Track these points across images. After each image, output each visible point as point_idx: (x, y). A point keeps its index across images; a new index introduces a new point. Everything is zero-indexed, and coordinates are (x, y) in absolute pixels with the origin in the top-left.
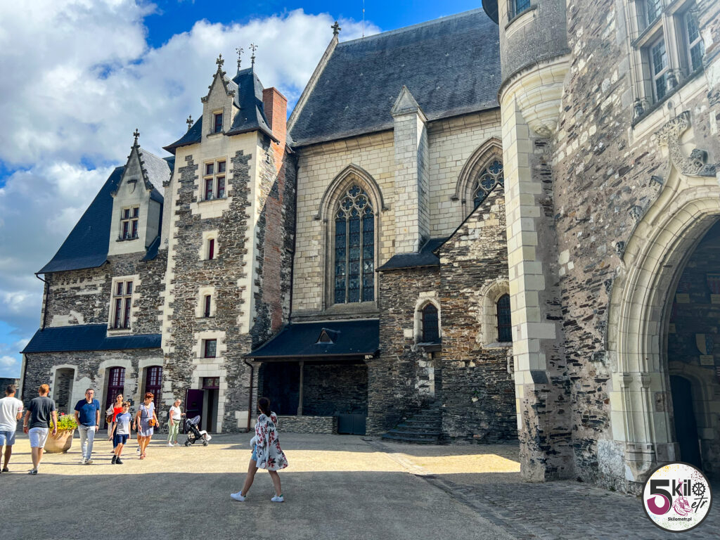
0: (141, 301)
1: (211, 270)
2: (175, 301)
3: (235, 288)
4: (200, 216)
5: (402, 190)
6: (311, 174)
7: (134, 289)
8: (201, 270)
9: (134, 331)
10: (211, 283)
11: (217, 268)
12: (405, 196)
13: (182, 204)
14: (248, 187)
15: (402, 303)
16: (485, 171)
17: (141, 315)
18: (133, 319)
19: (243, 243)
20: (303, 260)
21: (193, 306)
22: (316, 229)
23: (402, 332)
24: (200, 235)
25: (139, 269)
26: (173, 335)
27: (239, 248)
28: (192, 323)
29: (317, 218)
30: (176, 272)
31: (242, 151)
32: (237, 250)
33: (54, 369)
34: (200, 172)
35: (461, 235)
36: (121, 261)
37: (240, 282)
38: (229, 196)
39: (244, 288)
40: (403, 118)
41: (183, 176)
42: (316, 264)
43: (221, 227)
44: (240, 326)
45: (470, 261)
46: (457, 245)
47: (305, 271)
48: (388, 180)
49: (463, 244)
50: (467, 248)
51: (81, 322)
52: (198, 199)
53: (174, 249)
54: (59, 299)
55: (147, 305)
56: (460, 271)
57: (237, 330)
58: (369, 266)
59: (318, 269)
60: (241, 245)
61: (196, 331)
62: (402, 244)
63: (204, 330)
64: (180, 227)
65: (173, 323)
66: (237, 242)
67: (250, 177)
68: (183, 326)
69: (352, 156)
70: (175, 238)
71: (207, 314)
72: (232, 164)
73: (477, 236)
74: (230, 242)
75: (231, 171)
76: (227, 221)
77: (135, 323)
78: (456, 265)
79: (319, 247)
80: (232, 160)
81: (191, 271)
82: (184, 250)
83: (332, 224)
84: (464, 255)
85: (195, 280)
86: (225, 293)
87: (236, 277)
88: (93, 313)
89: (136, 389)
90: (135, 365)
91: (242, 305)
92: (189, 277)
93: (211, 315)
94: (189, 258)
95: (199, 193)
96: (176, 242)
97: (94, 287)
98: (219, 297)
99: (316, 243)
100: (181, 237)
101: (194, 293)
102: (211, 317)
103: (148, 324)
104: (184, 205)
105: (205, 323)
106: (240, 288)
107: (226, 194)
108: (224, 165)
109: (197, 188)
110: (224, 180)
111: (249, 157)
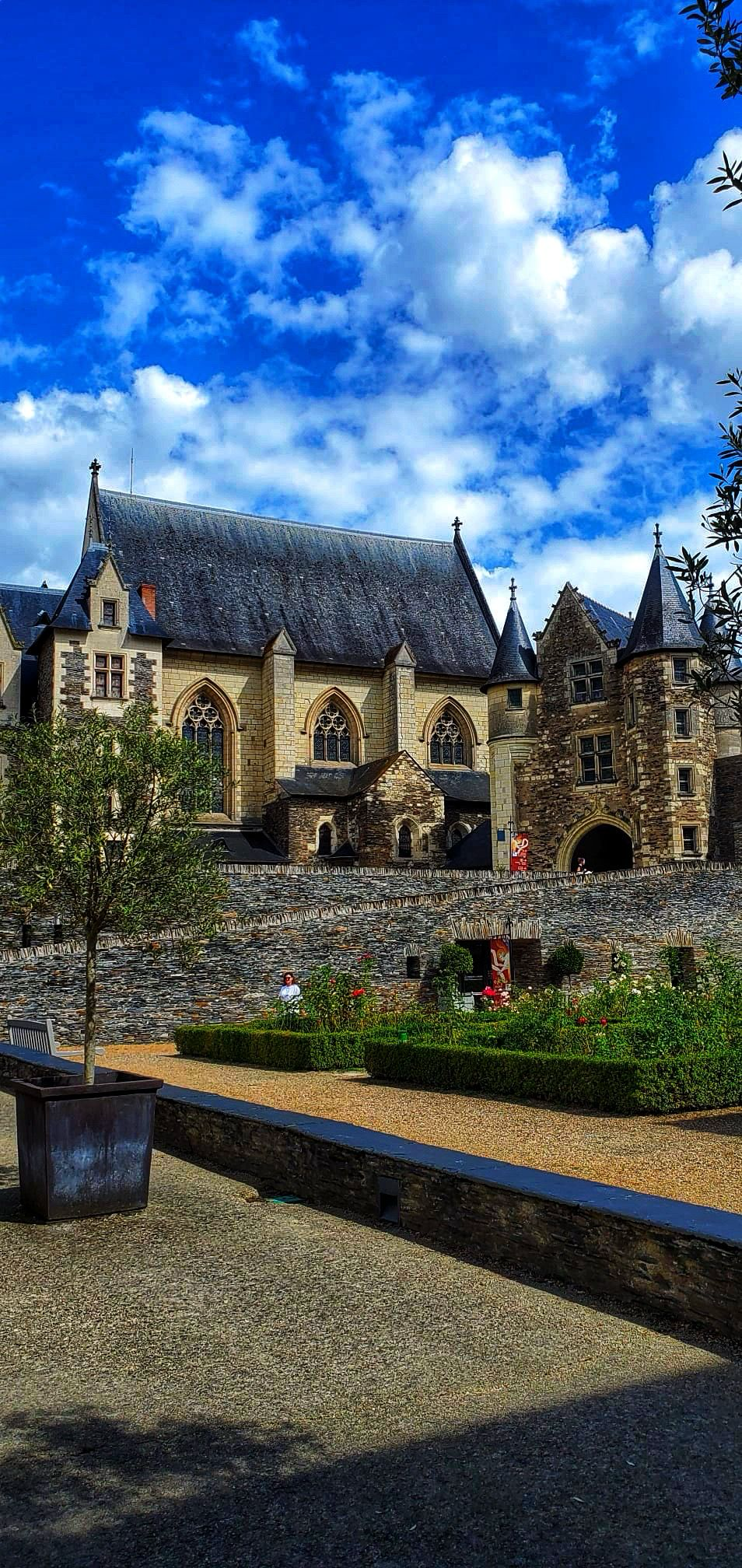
4: (94, 711)
5: (281, 722)
12: (284, 728)
13: (69, 693)
14: (154, 693)
15: (306, 824)
16: (325, 713)
23: (306, 846)
29: (169, 725)
31: (144, 655)
34: (91, 662)
35: (381, 782)
38: (131, 698)
40: (280, 657)
41: (67, 662)
45: (387, 801)
46: (378, 788)
49: (382, 788)
50: (384, 792)
52: (92, 694)
56: (380, 808)
62: (281, 770)
64: (69, 718)
67: (154, 684)
69: (207, 668)
72: (133, 665)
73: (391, 784)
75: (132, 672)
78: (377, 802)
80: (133, 660)
83: (181, 732)
84: (383, 796)
95: (90, 686)
104: (72, 696)
107: (127, 696)
108: (118, 659)
109: (87, 679)
110: (118, 676)
111: (154, 662)
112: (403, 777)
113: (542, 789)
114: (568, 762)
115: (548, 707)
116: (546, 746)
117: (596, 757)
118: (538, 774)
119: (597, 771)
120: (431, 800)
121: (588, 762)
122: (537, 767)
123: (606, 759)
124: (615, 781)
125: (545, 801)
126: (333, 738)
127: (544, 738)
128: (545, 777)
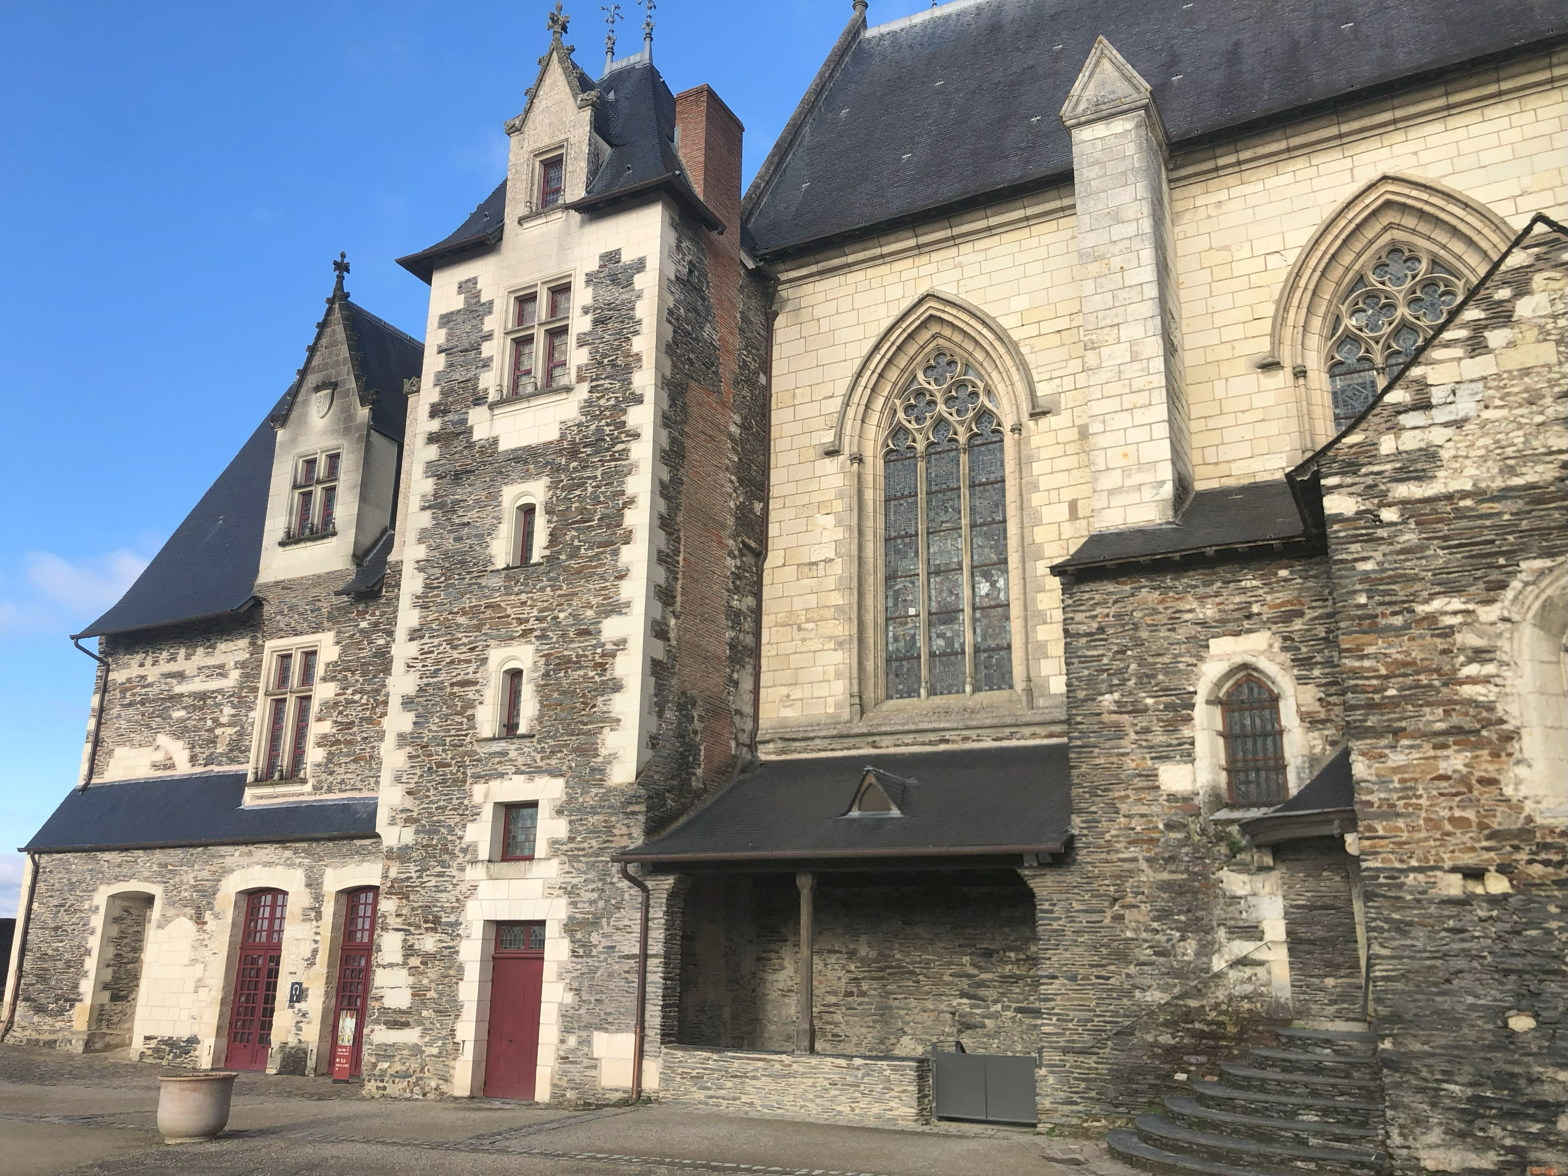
0: (336, 704)
1: (523, 597)
2: (421, 690)
3: (595, 647)
4: (495, 441)
5: (1110, 336)
6: (810, 328)
7: (320, 670)
8: (497, 598)
9: (315, 788)
10: (526, 633)
11: (543, 589)
12: (1122, 353)
13: (446, 412)
14: (635, 351)
15: (1145, 679)
16: (1361, 279)
17: (337, 742)
18: (314, 755)
19: (620, 514)
20: (790, 572)
21: (470, 704)
22: (826, 483)
23: (1152, 775)
24: (494, 497)
25: (335, 618)
26: (409, 793)
27: (608, 527)
28: (466, 753)
29: (832, 453)
30: (425, 607)
31: (618, 252)
32: (601, 534)
33: (101, 897)
34: (497, 321)
35: (1400, 410)
36: (291, 598)
37: (611, 629)
38: (580, 379)
39: (621, 644)
40: (1100, 130)
41: (450, 336)
42: (831, 583)
43: (557, 469)
44: (609, 760)
45: (1449, 497)
46: (1387, 445)
47: (798, 604)
48: (1047, 327)
49: (1410, 441)
50: (1430, 454)
51: (183, 768)
52: (492, 397)
53: (420, 541)
54: (130, 705)
55: (353, 713)
56: (1410, 537)
57: (599, 773)
58: (993, 584)
59: (837, 599)
60: (614, 520)
61: (477, 778)
62: (1117, 500)
63: (501, 775)
64: (440, 477)
65: (411, 757)
66: (600, 510)
67: (639, 322)
68: (440, 765)
69: (932, 268)
70: (423, 509)
71: (510, 728)
72: (590, 290)
73: (1465, 406)
74: (581, 511)
75: (586, 311)
76: (573, 453)
77: (319, 765)
78: (1389, 515)
79: (839, 534)
80: (590, 279)
81: (467, 602)
82: (449, 544)
83: (874, 466)
84: (1420, 477)
85: (478, 628)
86: (565, 664)
87: (599, 614)
88: (213, 741)
89: (315, 952)
90: (313, 883)
91: (616, 696)
92: (461, 620)
93: (522, 730)
94: (463, 563)
95: (495, 378)
96: (426, 520)
97: (221, 671)
98: (546, 675)
99: (830, 520)
100: (441, 506)
101: (474, 665)
102: (523, 736)
103: (353, 766)
104: (451, 417)
105: (503, 754)
106: (609, 647)
107: (570, 376)
109: (489, 365)
111: (639, 265)
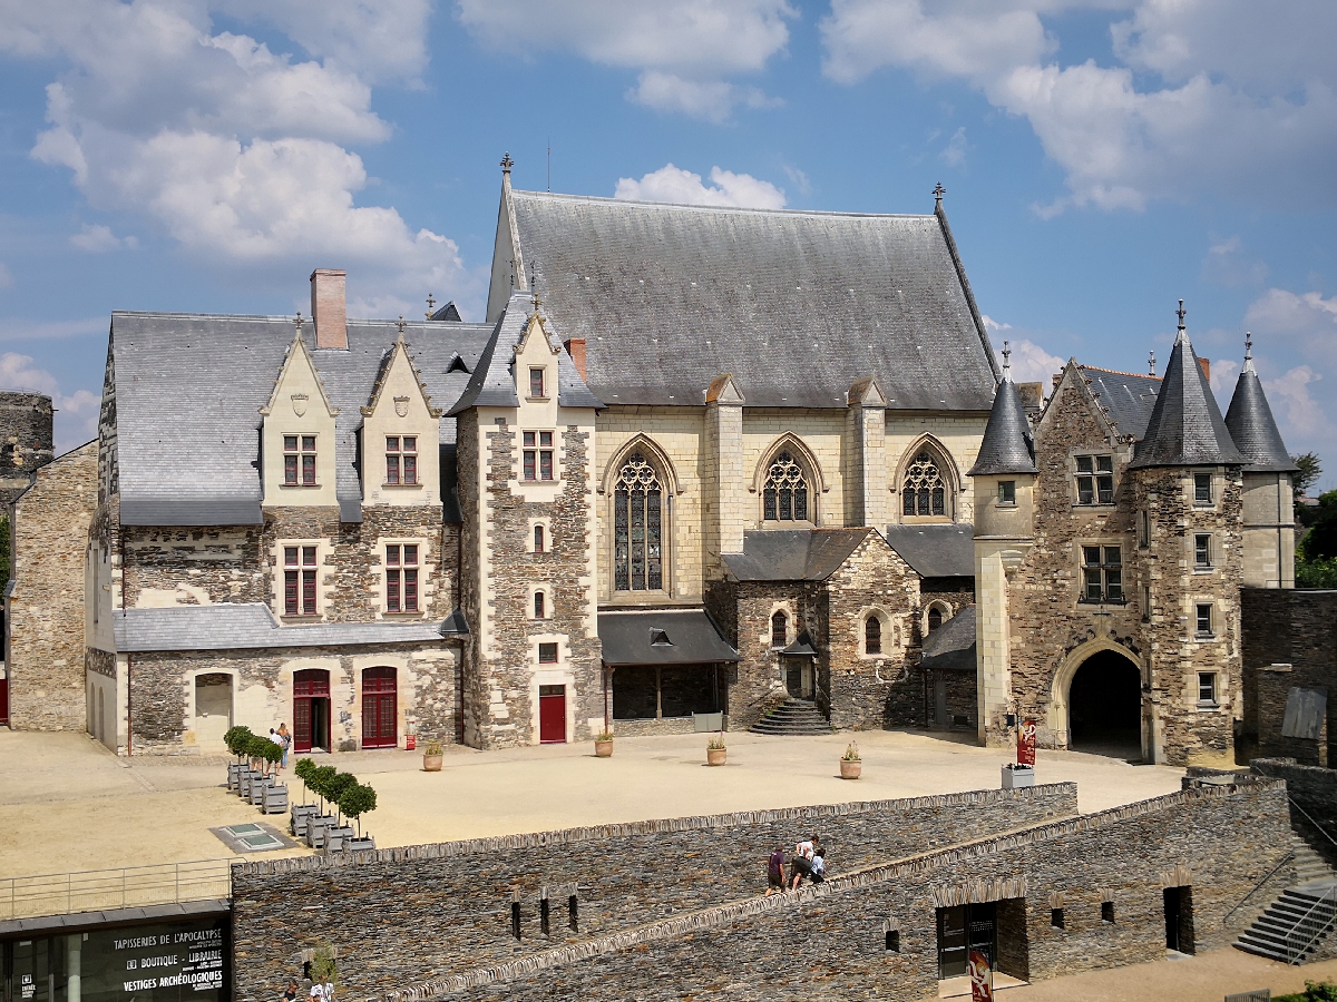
0: (336, 578)
1: (543, 565)
2: (497, 598)
3: (576, 587)
4: (523, 497)
5: (727, 486)
7: (320, 558)
8: (530, 564)
9: (329, 619)
10: (545, 580)
11: (551, 563)
12: (730, 493)
13: (495, 479)
14: (586, 470)
15: (757, 611)
16: (775, 462)
17: (340, 597)
18: (324, 603)
19: (583, 536)
21: (523, 605)
22: (598, 504)
23: (758, 638)
24: (524, 521)
25: (329, 532)
26: (496, 639)
27: (579, 541)
28: (522, 624)
29: (600, 491)
30: (494, 564)
31: (576, 427)
32: (576, 544)
33: (191, 676)
34: (518, 442)
36: (292, 516)
37: (583, 581)
38: (562, 478)
39: (588, 587)
40: (728, 408)
41: (492, 443)
43: (553, 514)
44: (586, 629)
45: (852, 589)
46: (842, 575)
49: (846, 575)
50: (849, 579)
51: (206, 602)
52: (519, 477)
53: (487, 534)
55: (349, 583)
56: (844, 598)
57: (582, 633)
58: (654, 549)
60: (581, 539)
61: (529, 633)
62: (728, 543)
63: (539, 633)
64: (496, 508)
65: (496, 625)
66: (575, 534)
67: (587, 460)
68: (510, 628)
70: (488, 521)
71: (540, 616)
72: (563, 440)
74: (566, 533)
75: (562, 447)
76: (561, 509)
77: (330, 607)
80: (563, 435)
81: (516, 564)
82: (504, 538)
83: (614, 498)
84: (847, 584)
85: (523, 575)
86: (564, 592)
87: (577, 575)
88: (228, 588)
89: (352, 698)
90: (347, 666)
91: (587, 606)
92: (514, 571)
93: (547, 616)
94: (512, 547)
95: (518, 468)
97: (226, 549)
98: (555, 596)
100: (498, 522)
101: (522, 590)
102: (547, 619)
104: (497, 481)
105: (540, 625)
106: (582, 588)
107: (556, 476)
108: (547, 436)
109: (515, 461)
110: (547, 455)
111: (586, 435)
112: (870, 560)
113: (1038, 601)
114: (1069, 574)
115: (1044, 506)
116: (1043, 551)
117: (1103, 572)
118: (1033, 583)
119: (1103, 589)
120: (904, 585)
121: (1091, 575)
122: (1031, 575)
123: (1114, 575)
124: (1125, 603)
125: (1040, 616)
126: (786, 493)
127: (1041, 540)
128: (1042, 588)
